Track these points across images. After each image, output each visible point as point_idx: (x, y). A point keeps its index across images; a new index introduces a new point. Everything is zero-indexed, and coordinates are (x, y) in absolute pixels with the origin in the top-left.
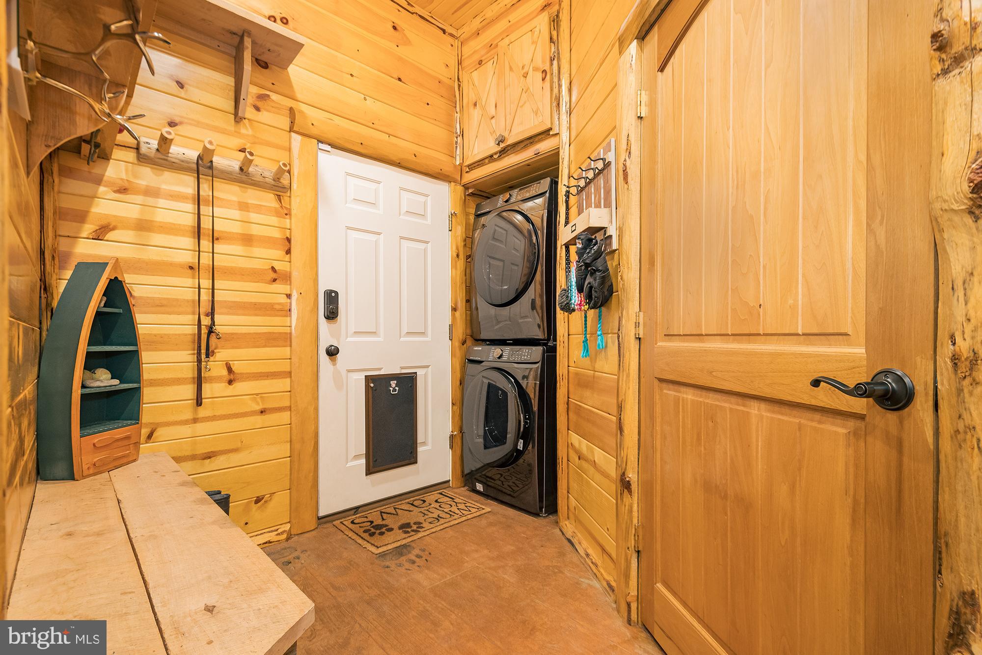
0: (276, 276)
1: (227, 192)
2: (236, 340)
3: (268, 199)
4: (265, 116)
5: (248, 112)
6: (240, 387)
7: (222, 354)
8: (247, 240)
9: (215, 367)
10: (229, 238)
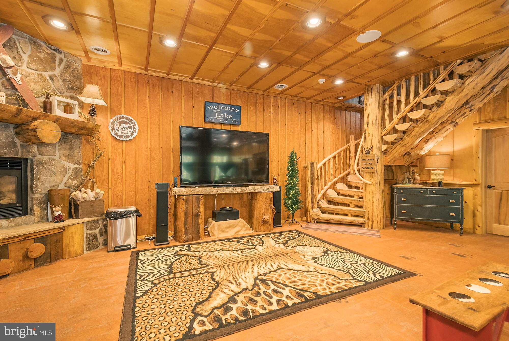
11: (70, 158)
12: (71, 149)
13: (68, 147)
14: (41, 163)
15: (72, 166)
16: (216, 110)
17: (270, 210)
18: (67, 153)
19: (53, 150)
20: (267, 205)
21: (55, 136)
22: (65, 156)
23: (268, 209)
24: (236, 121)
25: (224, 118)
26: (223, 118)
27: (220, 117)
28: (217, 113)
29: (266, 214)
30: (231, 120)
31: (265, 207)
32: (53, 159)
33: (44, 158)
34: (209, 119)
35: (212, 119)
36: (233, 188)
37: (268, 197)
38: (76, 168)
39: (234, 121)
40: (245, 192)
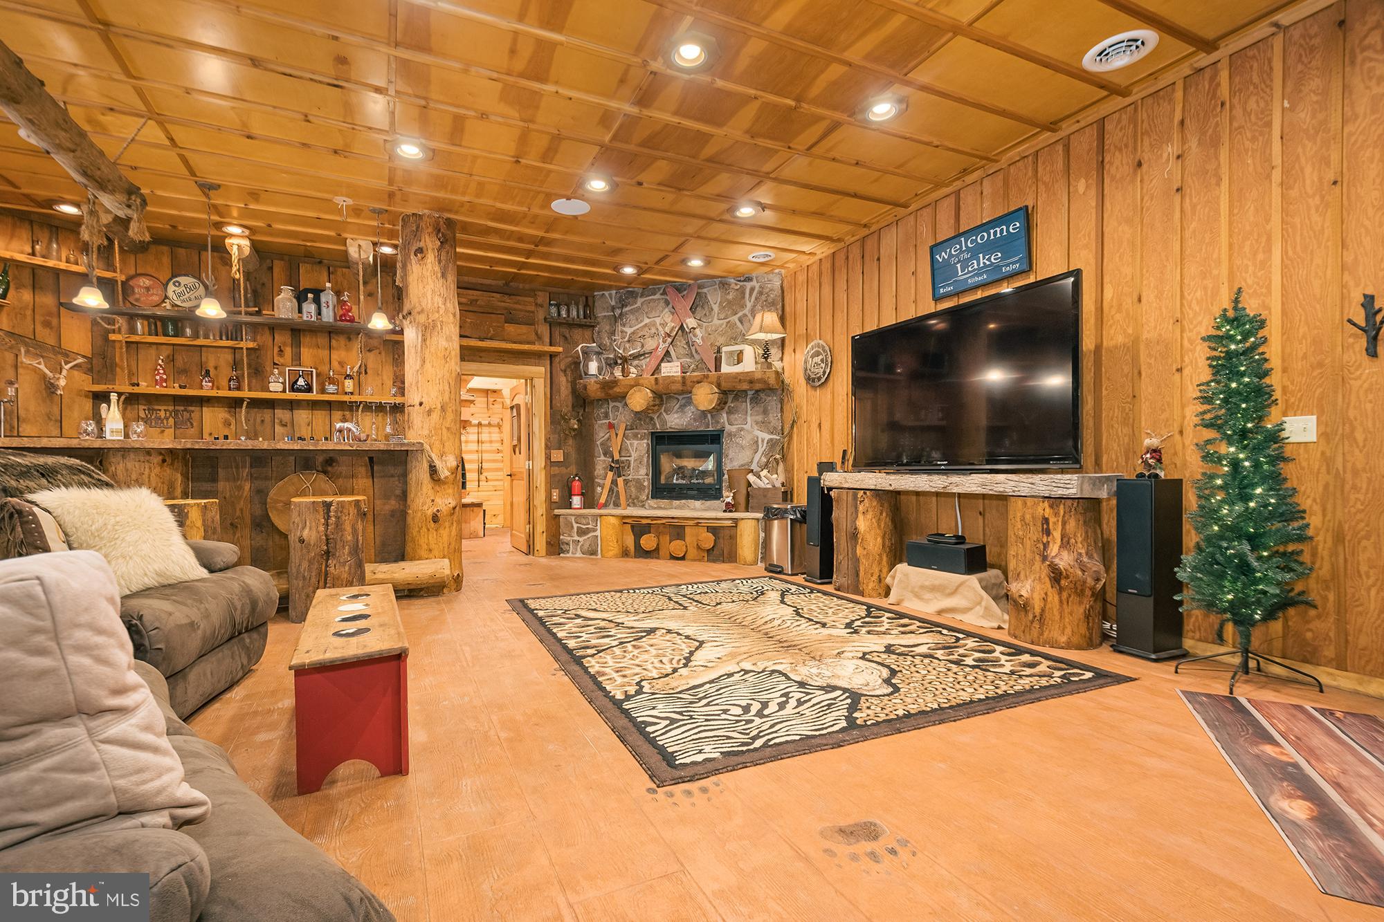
0: (499, 451)
1: (485, 430)
2: (489, 470)
3: (496, 429)
4: (496, 406)
5: (491, 406)
6: (489, 483)
7: (485, 474)
8: (491, 442)
9: (483, 477)
10: (486, 442)
11: (763, 425)
12: (765, 412)
13: (762, 409)
14: (730, 435)
15: (767, 437)
16: (957, 256)
17: (1037, 564)
18: (760, 418)
19: (743, 417)
20: (1028, 543)
21: (711, 401)
22: (757, 423)
23: (1032, 562)
24: (1013, 263)
25: (979, 269)
26: (975, 270)
27: (969, 272)
28: (959, 266)
29: (1022, 576)
30: (999, 267)
31: (1021, 551)
32: (742, 429)
33: (733, 429)
34: (941, 291)
35: (949, 285)
36: (925, 477)
37: (1028, 517)
38: (771, 440)
39: (1008, 265)
40: (956, 490)
